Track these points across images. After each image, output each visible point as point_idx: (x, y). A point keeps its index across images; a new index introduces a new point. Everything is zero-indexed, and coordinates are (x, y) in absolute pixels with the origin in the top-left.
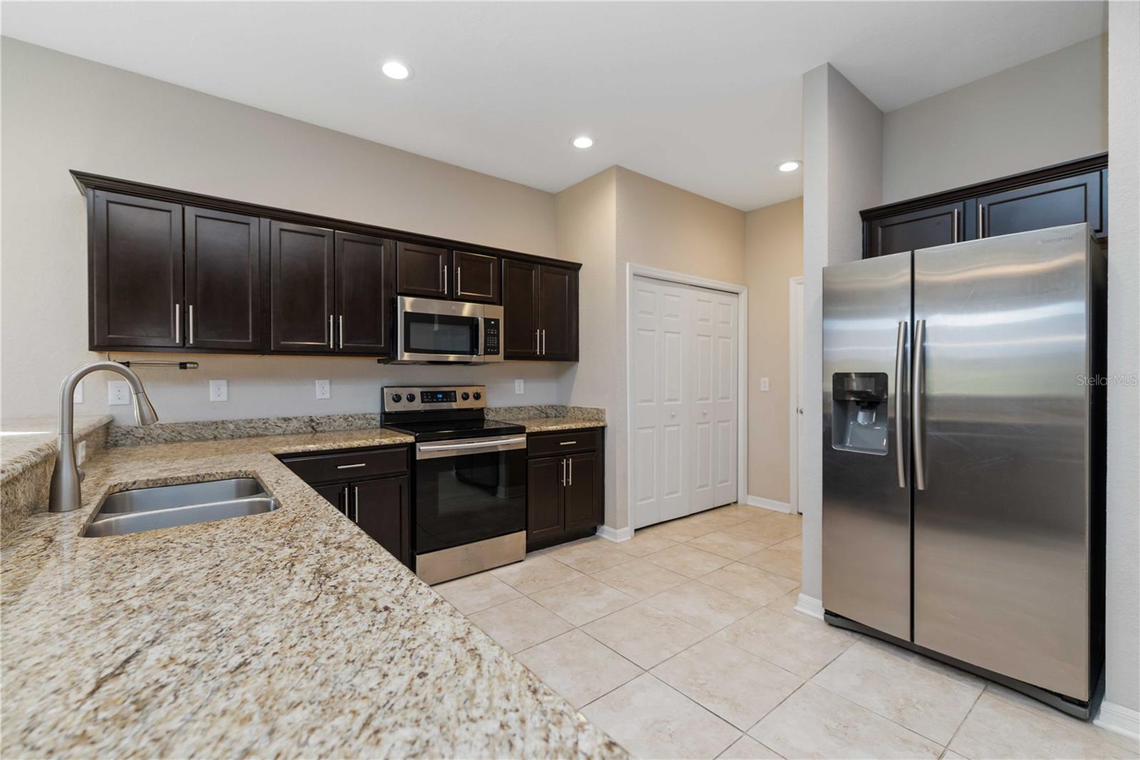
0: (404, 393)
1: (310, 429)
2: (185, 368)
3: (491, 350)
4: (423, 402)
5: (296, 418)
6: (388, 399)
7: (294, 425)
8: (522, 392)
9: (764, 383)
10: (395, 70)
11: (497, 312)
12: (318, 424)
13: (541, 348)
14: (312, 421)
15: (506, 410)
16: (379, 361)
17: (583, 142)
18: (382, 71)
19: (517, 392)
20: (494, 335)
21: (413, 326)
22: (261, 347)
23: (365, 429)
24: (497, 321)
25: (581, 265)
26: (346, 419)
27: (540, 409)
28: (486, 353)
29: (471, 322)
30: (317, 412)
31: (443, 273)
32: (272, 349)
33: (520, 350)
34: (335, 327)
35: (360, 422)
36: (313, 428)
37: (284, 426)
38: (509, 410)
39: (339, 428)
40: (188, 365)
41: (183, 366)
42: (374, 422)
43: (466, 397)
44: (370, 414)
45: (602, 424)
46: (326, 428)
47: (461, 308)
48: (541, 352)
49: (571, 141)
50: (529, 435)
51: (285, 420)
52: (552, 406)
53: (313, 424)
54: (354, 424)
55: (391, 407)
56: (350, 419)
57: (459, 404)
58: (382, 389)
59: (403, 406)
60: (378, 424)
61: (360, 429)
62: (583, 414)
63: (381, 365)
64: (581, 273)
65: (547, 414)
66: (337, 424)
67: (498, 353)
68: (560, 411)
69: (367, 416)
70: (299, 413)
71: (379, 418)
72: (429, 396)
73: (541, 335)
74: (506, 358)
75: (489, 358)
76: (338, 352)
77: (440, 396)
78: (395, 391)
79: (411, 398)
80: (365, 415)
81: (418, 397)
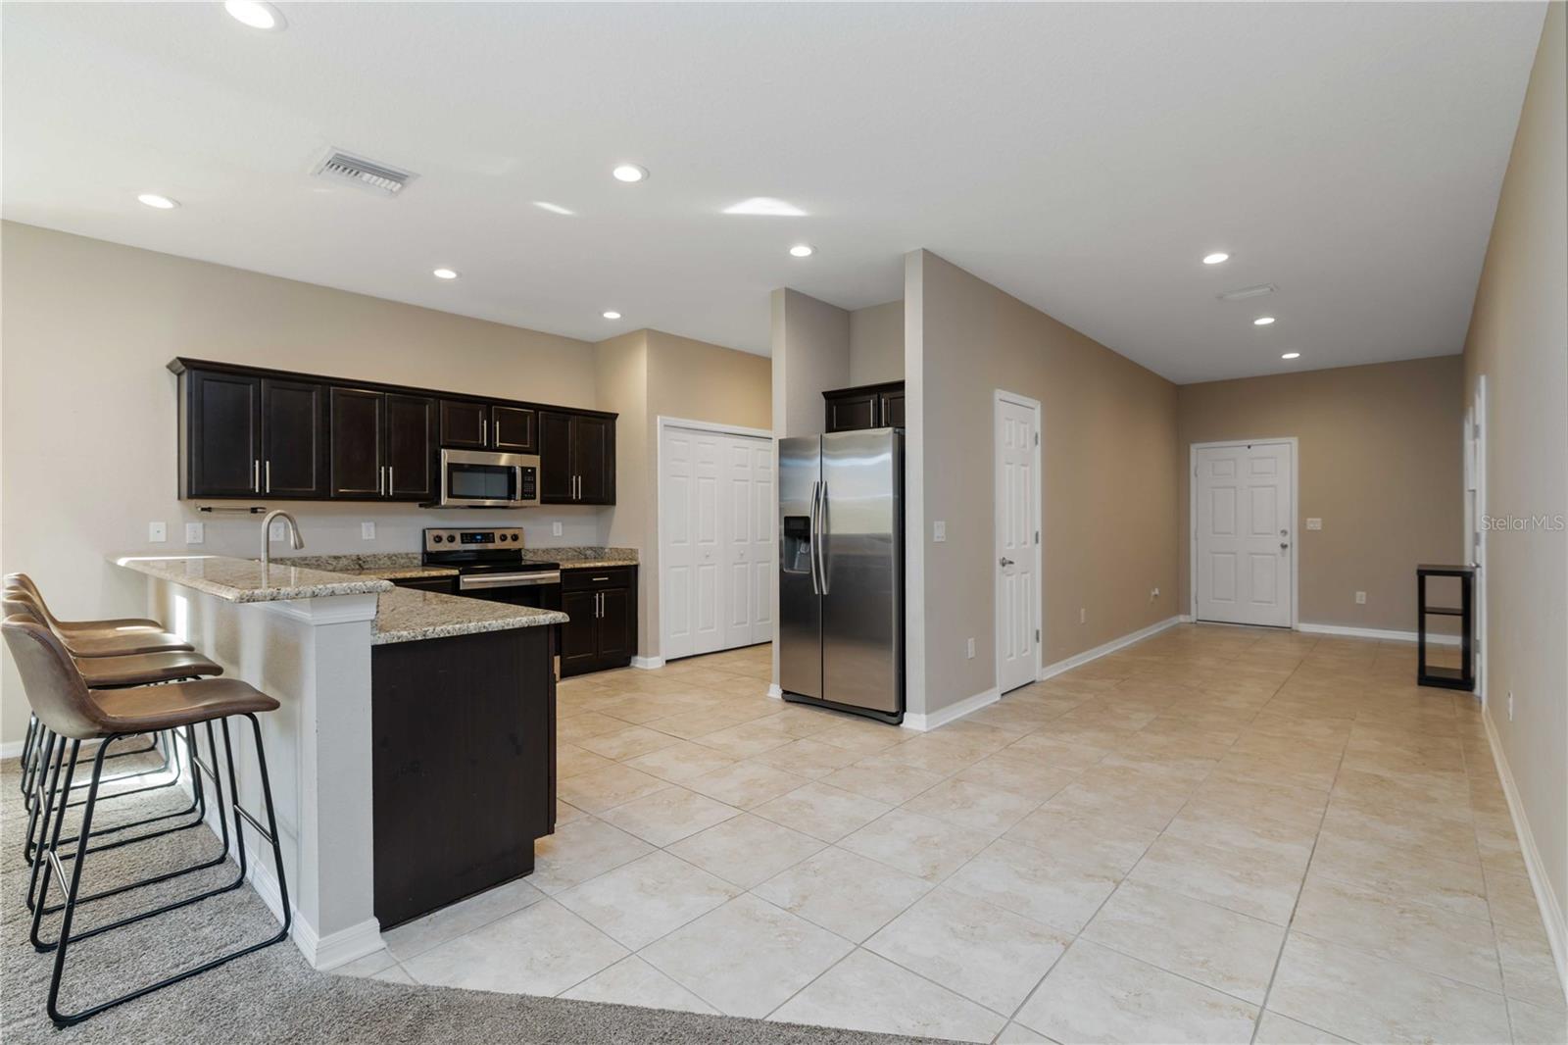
0: (445, 535)
1: (357, 567)
2: (256, 512)
3: (528, 495)
4: (463, 542)
5: (345, 557)
6: (430, 536)
7: (344, 562)
8: (560, 534)
10: (445, 274)
11: (534, 461)
12: (365, 562)
13: (577, 491)
14: (359, 559)
15: (544, 552)
16: (421, 506)
17: (612, 315)
18: (434, 276)
19: (556, 534)
20: (531, 482)
21: (455, 475)
22: (323, 495)
23: (408, 567)
24: (534, 469)
25: (617, 415)
26: (390, 557)
27: (578, 550)
28: (523, 498)
29: (509, 471)
30: (364, 551)
31: (483, 427)
32: (332, 495)
33: (556, 494)
34: (386, 477)
35: (403, 561)
36: (360, 565)
37: (334, 563)
38: (546, 551)
39: (383, 566)
40: (259, 510)
41: (254, 510)
42: (416, 561)
43: (504, 538)
44: (412, 553)
45: (634, 563)
46: (372, 566)
47: (499, 458)
48: (577, 497)
49: (600, 315)
50: (563, 571)
51: (336, 558)
52: (591, 548)
53: (361, 562)
54: (398, 562)
55: (432, 547)
56: (394, 558)
57: (498, 545)
58: (424, 531)
59: (445, 546)
60: (420, 563)
61: (403, 567)
62: (619, 554)
63: (423, 509)
64: (618, 422)
65: (585, 555)
66: (382, 562)
67: (534, 498)
68: (598, 552)
69: (410, 556)
70: (346, 553)
71: (420, 558)
72: (468, 537)
73: (577, 481)
74: (542, 502)
75: (525, 503)
76: (387, 499)
77: (479, 537)
78: (436, 533)
79: (452, 539)
80: (407, 554)
81: (458, 538)
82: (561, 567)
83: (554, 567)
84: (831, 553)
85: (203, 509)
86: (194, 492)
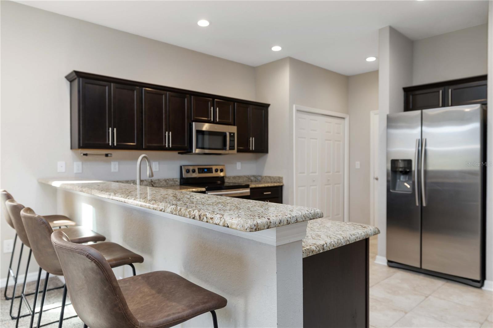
0: (191, 168)
3: (232, 148)
4: (199, 173)
5: (146, 180)
6: (184, 172)
8: (240, 169)
9: (358, 165)
10: (203, 23)
11: (234, 129)
12: (154, 183)
13: (252, 147)
16: (179, 153)
17: (276, 49)
18: (198, 25)
19: (238, 168)
20: (233, 140)
21: (200, 137)
22: (139, 147)
23: (174, 186)
24: (234, 134)
25: (270, 105)
26: (165, 180)
27: (248, 177)
28: (230, 149)
29: (224, 135)
31: (211, 111)
32: (144, 147)
33: (244, 148)
34: (168, 137)
35: (171, 183)
38: (234, 177)
39: (162, 185)
40: (109, 155)
41: (107, 155)
42: (177, 183)
43: (216, 171)
44: (176, 179)
45: (281, 184)
46: (158, 185)
47: (219, 127)
48: (252, 149)
49: (271, 48)
50: (251, 189)
52: (254, 176)
53: (152, 183)
54: (169, 183)
55: (185, 175)
56: (167, 181)
57: (214, 174)
58: (181, 167)
59: (190, 175)
60: (179, 184)
61: (171, 186)
62: (271, 179)
63: (180, 155)
64: (270, 109)
65: (251, 180)
66: (162, 183)
67: (234, 149)
68: (257, 178)
69: (174, 180)
71: (179, 181)
72: (201, 170)
73: (252, 140)
74: (237, 152)
75: (231, 152)
76: (169, 149)
77: (206, 170)
78: (187, 168)
79: (194, 171)
80: (173, 179)
81: (197, 171)
82: (250, 187)
83: (247, 186)
84: (429, 181)
85: (84, 155)
86: (81, 145)
